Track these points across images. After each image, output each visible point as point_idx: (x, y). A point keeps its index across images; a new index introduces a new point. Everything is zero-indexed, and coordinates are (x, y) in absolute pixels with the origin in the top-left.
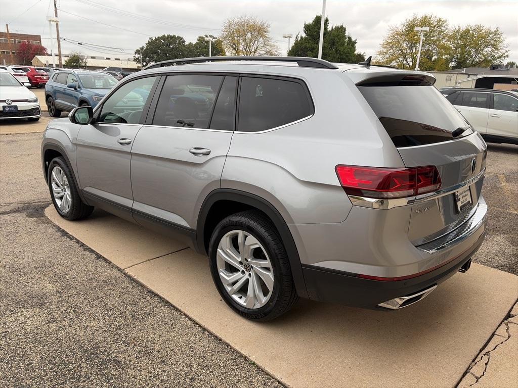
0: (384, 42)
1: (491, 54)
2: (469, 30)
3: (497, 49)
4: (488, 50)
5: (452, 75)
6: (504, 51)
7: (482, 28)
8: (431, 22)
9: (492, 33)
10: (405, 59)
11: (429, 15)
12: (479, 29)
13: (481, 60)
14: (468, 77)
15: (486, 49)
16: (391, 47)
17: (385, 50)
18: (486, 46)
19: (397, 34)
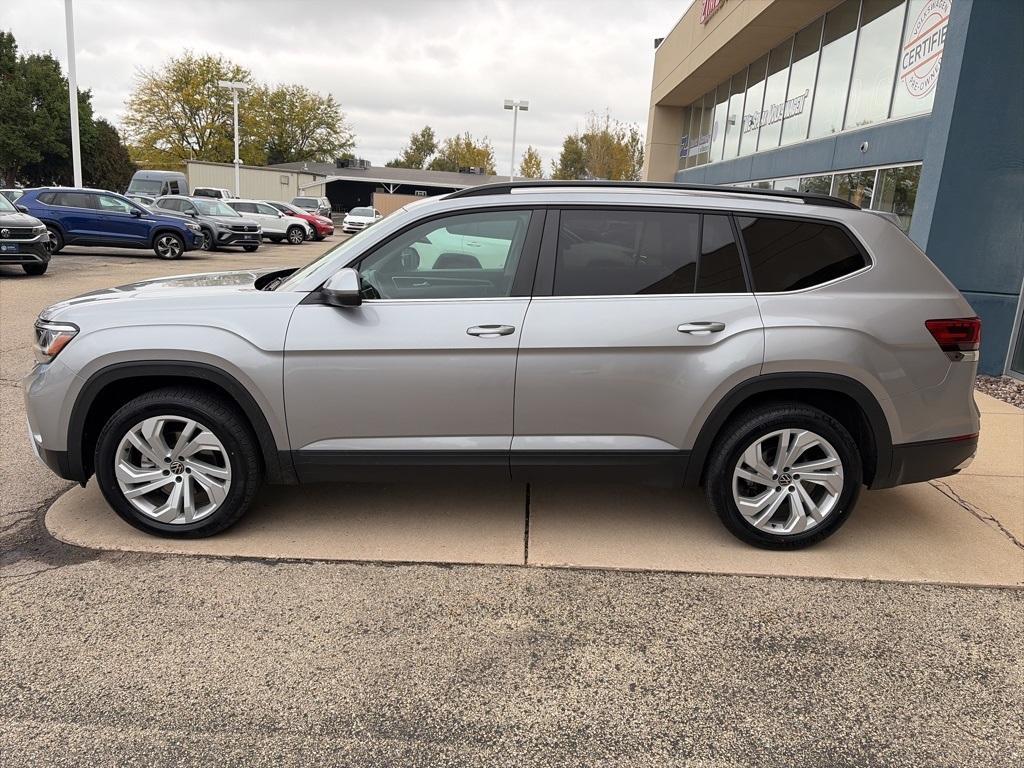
0: (133, 98)
1: (327, 140)
2: (285, 95)
3: (336, 132)
4: (321, 132)
5: (289, 175)
6: (348, 136)
7: (305, 93)
8: (223, 71)
9: (322, 104)
10: (183, 137)
11: (216, 57)
12: (299, 93)
13: (314, 149)
14: (315, 180)
15: (318, 131)
16: (150, 111)
17: (138, 116)
18: (318, 126)
19: (157, 86)
